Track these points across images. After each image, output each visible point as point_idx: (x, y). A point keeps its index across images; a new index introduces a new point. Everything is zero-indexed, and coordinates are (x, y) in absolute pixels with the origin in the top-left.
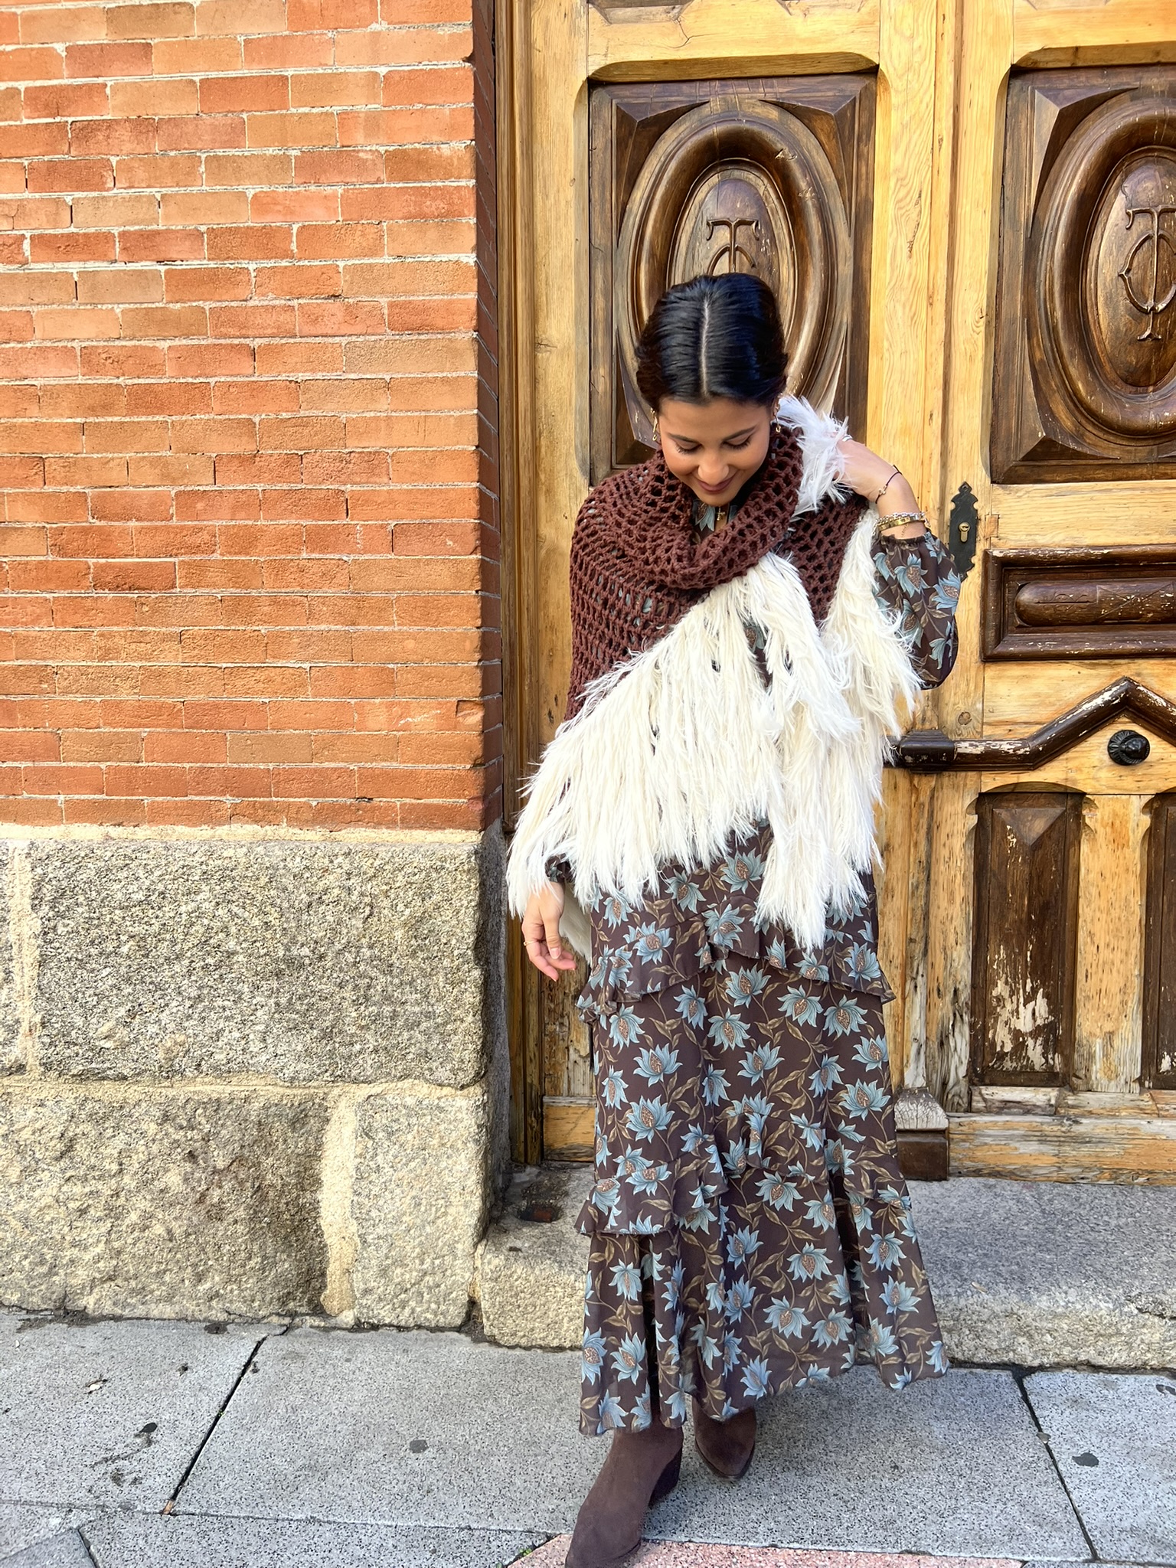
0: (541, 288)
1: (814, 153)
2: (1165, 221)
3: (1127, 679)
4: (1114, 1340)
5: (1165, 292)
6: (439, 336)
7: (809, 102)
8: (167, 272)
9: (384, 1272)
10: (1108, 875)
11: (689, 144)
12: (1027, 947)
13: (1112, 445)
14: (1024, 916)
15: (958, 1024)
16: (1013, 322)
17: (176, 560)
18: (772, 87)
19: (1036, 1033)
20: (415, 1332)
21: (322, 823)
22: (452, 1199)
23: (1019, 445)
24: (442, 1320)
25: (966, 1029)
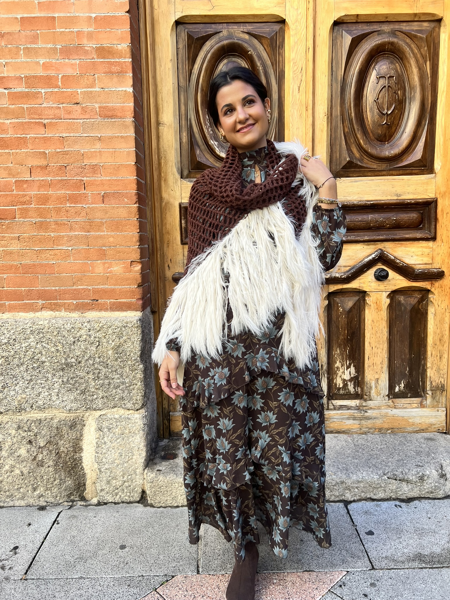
0: (160, 102)
1: (262, 52)
2: (390, 80)
3: (380, 249)
4: (379, 489)
5: (391, 107)
6: (119, 120)
7: (260, 33)
8: (8, 93)
9: (108, 482)
10: (375, 321)
11: (215, 47)
12: (347, 349)
13: (373, 163)
14: (346, 337)
15: (323, 378)
16: (337, 117)
17: (16, 208)
18: (246, 26)
19: (351, 380)
20: (121, 504)
21: (78, 310)
22: (134, 453)
23: (340, 163)
24: (132, 499)
25: (326, 379)
